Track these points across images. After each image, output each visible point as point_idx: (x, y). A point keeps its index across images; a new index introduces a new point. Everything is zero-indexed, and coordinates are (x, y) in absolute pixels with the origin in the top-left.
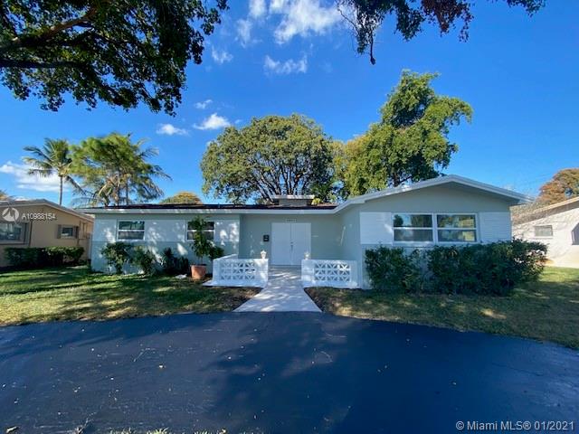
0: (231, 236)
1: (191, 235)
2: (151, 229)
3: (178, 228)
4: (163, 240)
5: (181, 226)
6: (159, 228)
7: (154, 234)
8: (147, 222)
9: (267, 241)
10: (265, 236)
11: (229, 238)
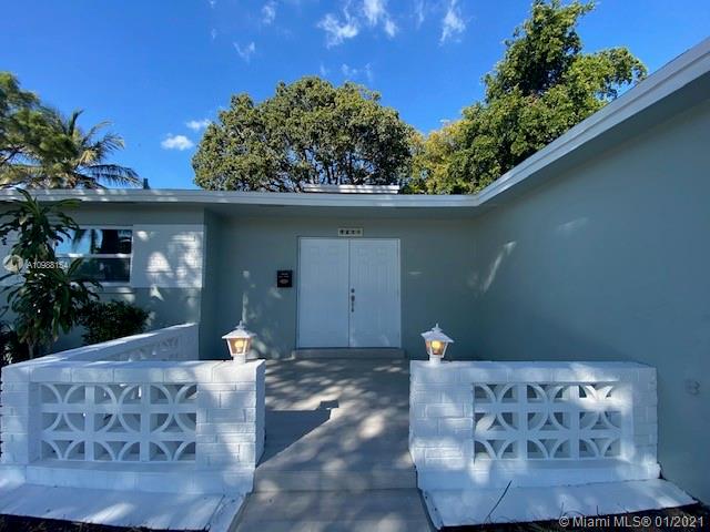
0: (182, 272)
9: (289, 285)
10: (279, 273)
11: (176, 278)
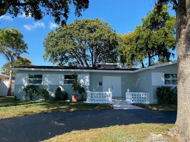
0: (86, 82)
1: (66, 82)
2: (46, 79)
3: (60, 78)
4: (52, 84)
5: (61, 77)
6: (50, 78)
7: (47, 81)
8: (44, 75)
9: (101, 85)
10: (100, 83)
11: (85, 83)
